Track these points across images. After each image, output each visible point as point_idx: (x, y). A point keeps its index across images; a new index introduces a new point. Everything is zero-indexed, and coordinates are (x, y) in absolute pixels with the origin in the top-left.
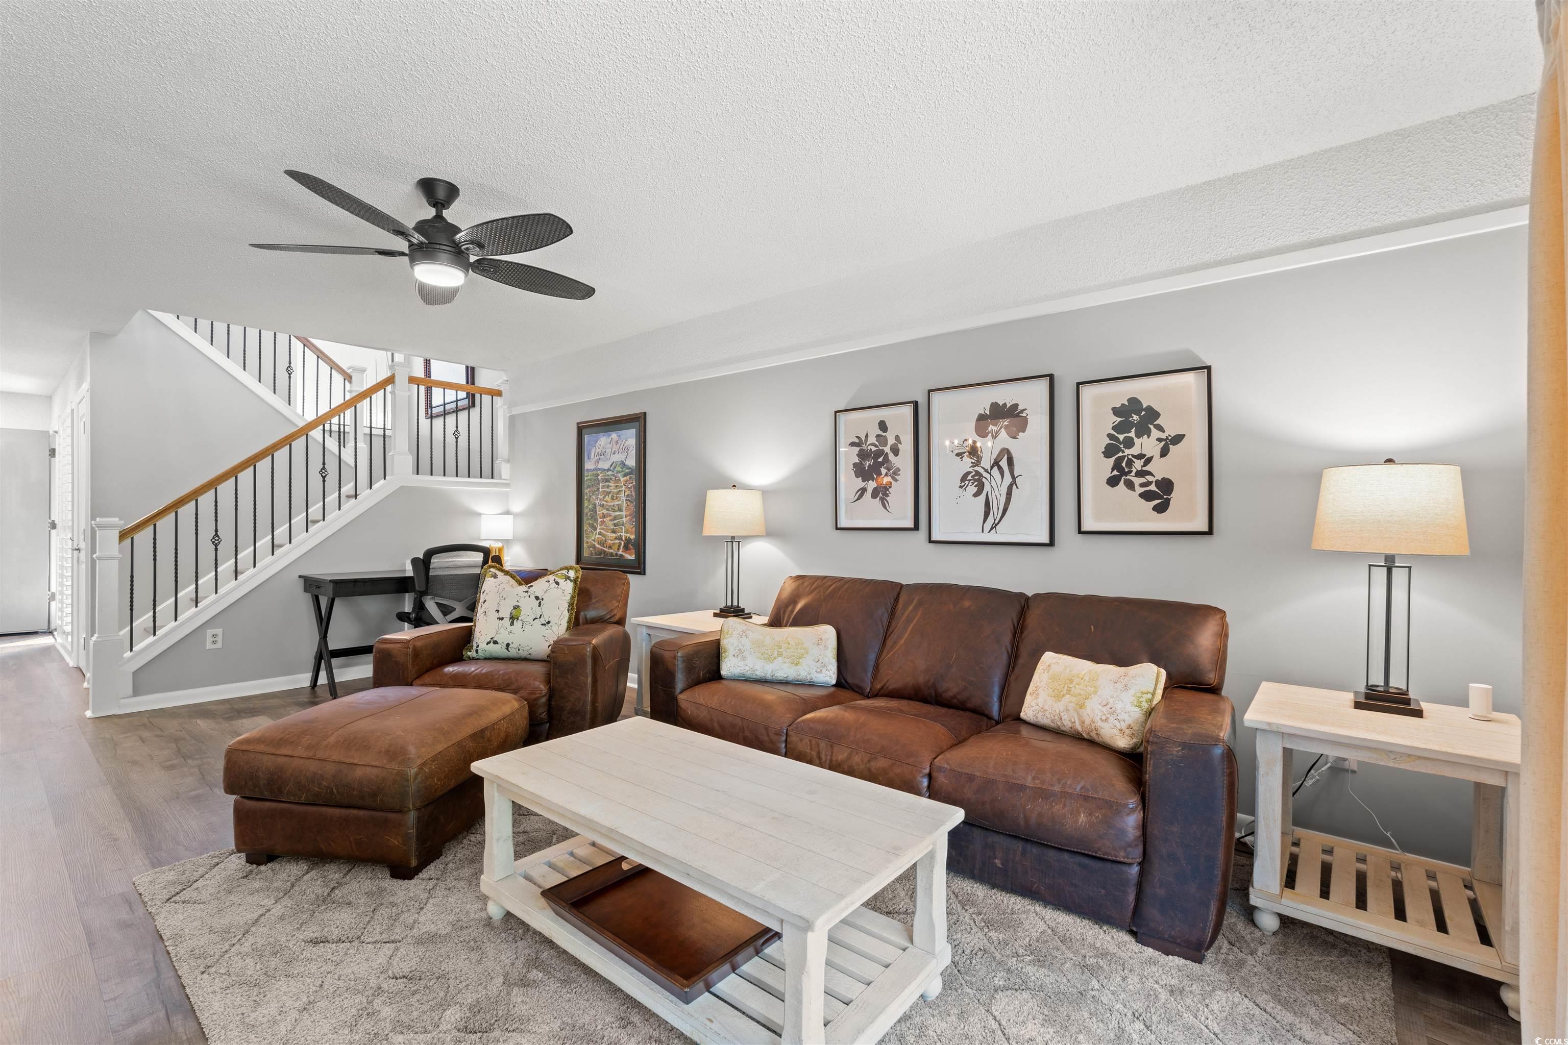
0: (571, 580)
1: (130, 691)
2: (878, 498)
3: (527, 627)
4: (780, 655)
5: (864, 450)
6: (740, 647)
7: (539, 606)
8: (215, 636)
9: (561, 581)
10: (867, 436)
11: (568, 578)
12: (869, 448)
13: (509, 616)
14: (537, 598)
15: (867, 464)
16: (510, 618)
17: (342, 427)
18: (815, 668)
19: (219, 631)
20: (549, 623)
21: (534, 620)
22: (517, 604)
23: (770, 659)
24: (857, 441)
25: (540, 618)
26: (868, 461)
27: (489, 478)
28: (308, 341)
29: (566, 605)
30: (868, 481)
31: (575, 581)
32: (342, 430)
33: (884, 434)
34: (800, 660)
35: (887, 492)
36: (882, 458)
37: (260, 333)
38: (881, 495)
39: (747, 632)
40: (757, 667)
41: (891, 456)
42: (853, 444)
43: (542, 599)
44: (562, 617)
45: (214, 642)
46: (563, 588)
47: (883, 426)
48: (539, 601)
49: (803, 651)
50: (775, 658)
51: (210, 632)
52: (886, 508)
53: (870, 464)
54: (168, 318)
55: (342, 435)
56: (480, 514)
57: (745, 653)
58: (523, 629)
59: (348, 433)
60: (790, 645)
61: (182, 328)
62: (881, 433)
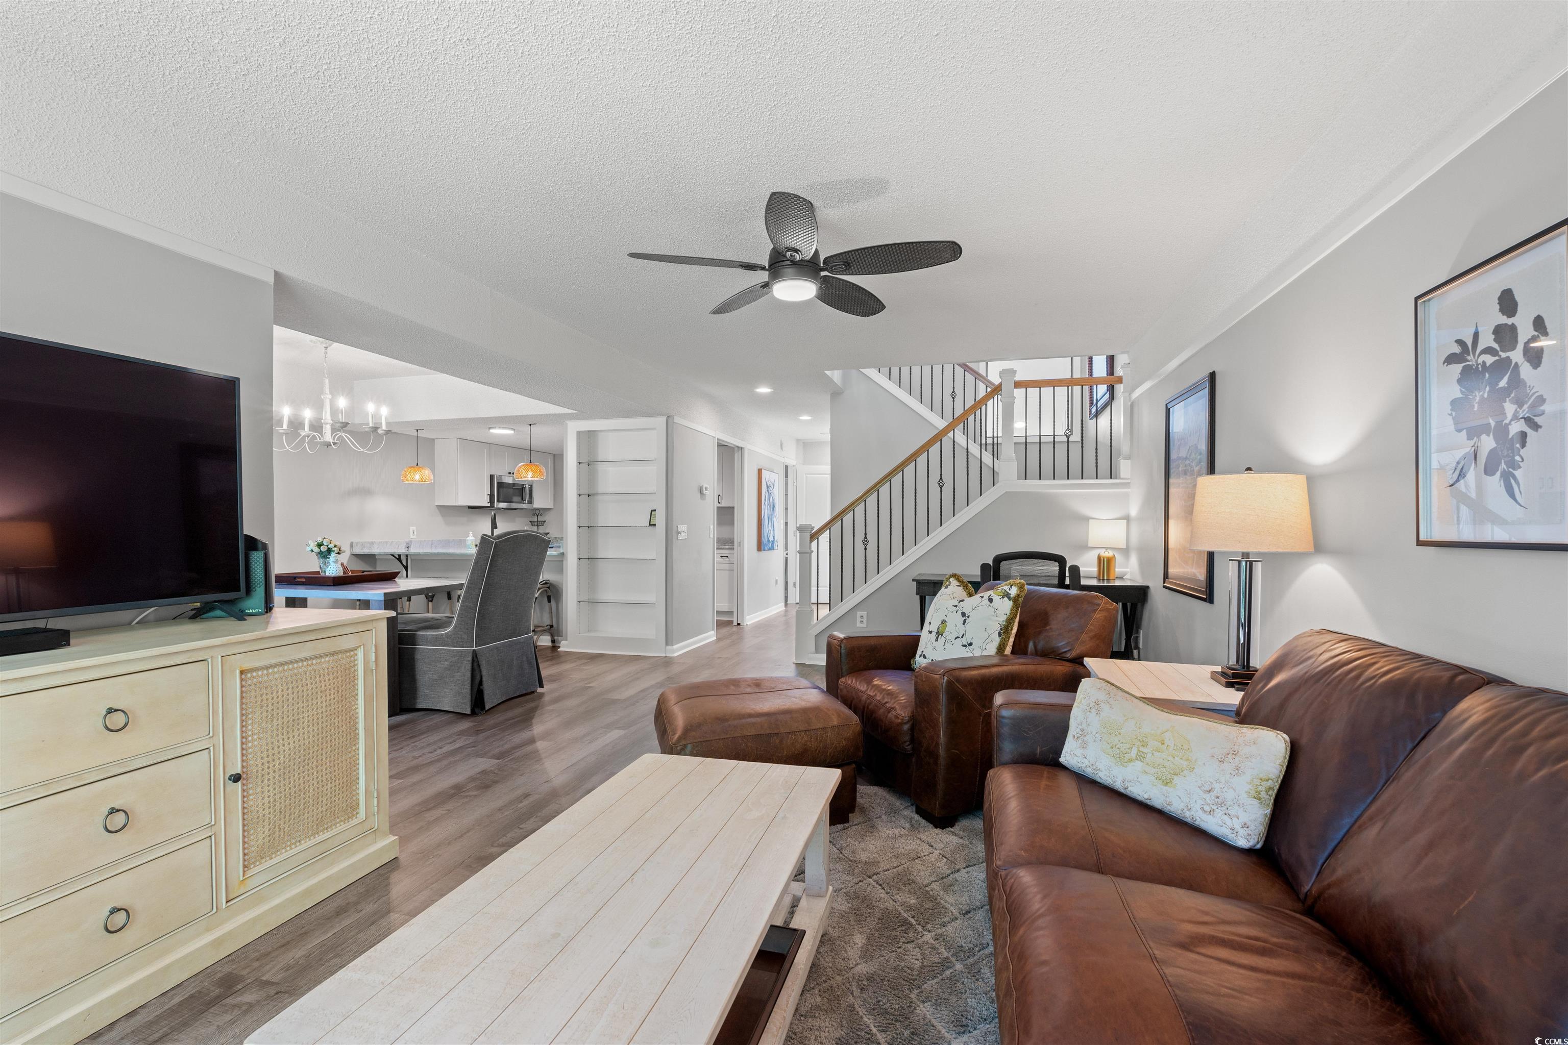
0: (1009, 598)
1: (813, 649)
2: (1498, 474)
3: (948, 645)
4: (1141, 757)
5: (1471, 366)
6: (1084, 726)
7: (964, 624)
8: (862, 617)
9: (996, 599)
10: (1476, 335)
11: (1006, 595)
12: (1480, 361)
13: (936, 631)
14: (963, 614)
15: (1478, 399)
16: (937, 633)
17: (995, 439)
18: (1200, 802)
19: (864, 614)
20: (970, 644)
21: (956, 639)
22: (945, 618)
23: (1121, 759)
24: (1457, 349)
25: (962, 637)
26: (1479, 390)
27: (1106, 478)
28: (967, 366)
29: (998, 628)
30: (1479, 438)
31: (1015, 600)
32: (995, 442)
33: (1509, 321)
34: (1175, 777)
35: (1518, 458)
36: (1506, 379)
37: (932, 368)
38: (1503, 466)
39: (1102, 705)
40: (1100, 765)
41: (1526, 370)
42: (1451, 359)
43: (968, 617)
44: (987, 641)
45: (862, 622)
46: (996, 607)
47: (1508, 303)
48: (964, 618)
49: (1185, 763)
50: (1130, 760)
51: (859, 613)
52: (1512, 496)
53: (1482, 396)
54: (872, 373)
55: (995, 447)
56: (1087, 519)
57: (1087, 737)
58: (945, 647)
59: (1001, 444)
60: (1164, 747)
61: (881, 379)
62: (1504, 320)
